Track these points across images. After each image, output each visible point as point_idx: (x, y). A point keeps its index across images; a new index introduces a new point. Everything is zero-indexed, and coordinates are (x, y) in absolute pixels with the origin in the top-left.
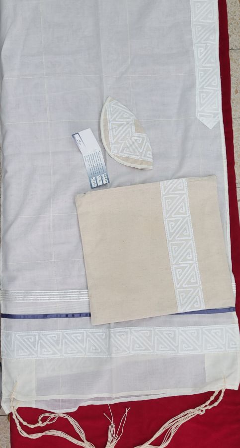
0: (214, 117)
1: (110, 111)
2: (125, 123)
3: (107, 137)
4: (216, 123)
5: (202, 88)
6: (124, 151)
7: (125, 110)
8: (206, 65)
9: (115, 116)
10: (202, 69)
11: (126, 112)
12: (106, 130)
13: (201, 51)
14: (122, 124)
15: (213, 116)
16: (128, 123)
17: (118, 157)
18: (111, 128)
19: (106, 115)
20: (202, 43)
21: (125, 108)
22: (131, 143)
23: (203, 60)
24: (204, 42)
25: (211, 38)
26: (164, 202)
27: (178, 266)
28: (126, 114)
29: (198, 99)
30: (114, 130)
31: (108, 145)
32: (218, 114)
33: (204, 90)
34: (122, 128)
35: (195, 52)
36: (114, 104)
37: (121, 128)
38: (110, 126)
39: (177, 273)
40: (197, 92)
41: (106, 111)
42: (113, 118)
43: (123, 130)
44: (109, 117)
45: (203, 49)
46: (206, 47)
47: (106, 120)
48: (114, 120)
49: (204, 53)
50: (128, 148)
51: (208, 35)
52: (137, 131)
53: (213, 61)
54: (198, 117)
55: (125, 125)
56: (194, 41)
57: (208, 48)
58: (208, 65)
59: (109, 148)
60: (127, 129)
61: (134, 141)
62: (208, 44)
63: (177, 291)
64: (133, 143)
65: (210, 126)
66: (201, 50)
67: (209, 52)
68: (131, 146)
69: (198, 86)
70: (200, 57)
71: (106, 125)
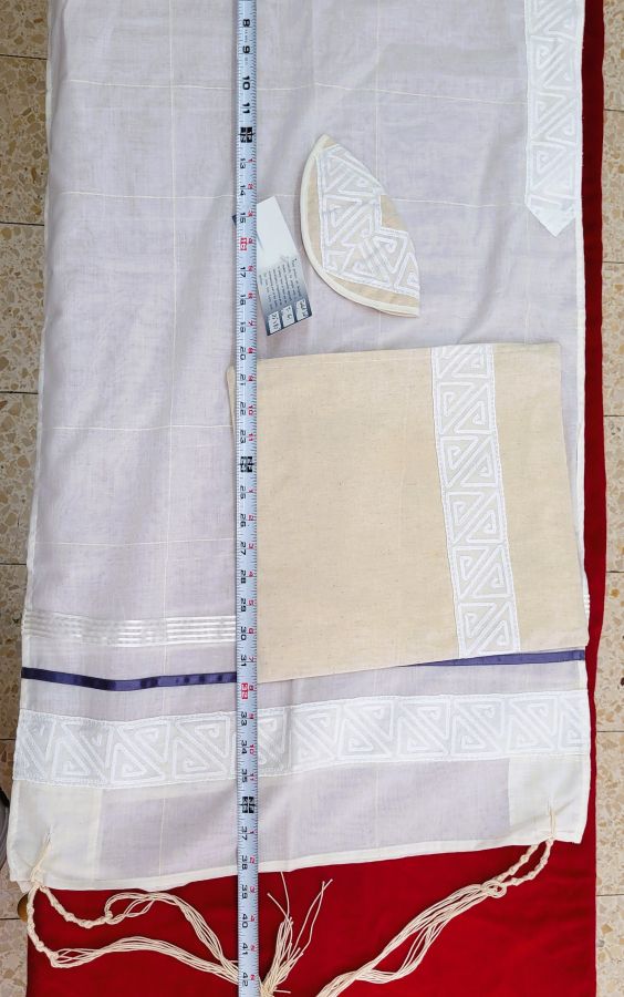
0: (564, 209)
1: (325, 168)
2: (359, 201)
3: (314, 229)
4: (567, 223)
5: (542, 139)
6: (354, 269)
7: (359, 170)
8: (552, 87)
9: (337, 181)
10: (541, 94)
11: (363, 176)
12: (313, 212)
13: (544, 54)
14: (353, 203)
15: (560, 204)
16: (364, 203)
17: (339, 281)
18: (325, 210)
19: (314, 176)
20: (545, 36)
21: (358, 166)
22: (371, 251)
23: (545, 74)
24: (550, 33)
25: (566, 26)
26: (439, 398)
27: (464, 549)
28: (361, 179)
29: (530, 163)
30: (333, 215)
31: (317, 250)
32: (572, 202)
33: (546, 145)
34: (353, 213)
35: (530, 53)
36: (334, 154)
37: (349, 211)
38: (323, 204)
39: (462, 564)
40: (529, 146)
41: (315, 167)
42: (332, 185)
43: (355, 217)
44: (321, 182)
45: (547, 50)
46: (556, 44)
47: (314, 189)
48: (334, 191)
49: (549, 60)
50: (363, 261)
51: (561, 17)
52: (386, 223)
53: (568, 79)
54: (529, 206)
55: (360, 206)
56: (529, 28)
57: (559, 49)
58: (558, 88)
59: (319, 258)
60: (362, 215)
61: (378, 246)
62: (560, 40)
63: (459, 609)
64: (376, 250)
65: (554, 228)
66: (542, 51)
67: (561, 57)
68: (370, 256)
69: (532, 133)
70: (540, 67)
71: (313, 202)
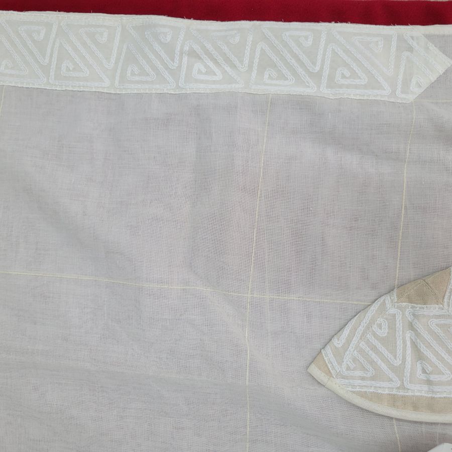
0: (410, 49)
1: (363, 379)
4: (432, 47)
5: (317, 76)
7: (361, 329)
8: (246, 61)
9: (383, 366)
10: (255, 72)
11: (369, 327)
13: (203, 70)
14: (414, 345)
15: (407, 54)
18: (425, 388)
19: (377, 397)
20: (180, 67)
21: (355, 329)
23: (228, 69)
24: (177, 58)
25: (169, 38)
28: (375, 328)
29: (354, 94)
30: (432, 378)
32: (401, 38)
33: (326, 72)
34: (429, 346)
35: (202, 88)
36: (340, 363)
38: (418, 390)
40: (326, 92)
41: (363, 395)
42: (391, 375)
44: (385, 388)
45: (198, 66)
46: (192, 54)
47: (394, 400)
48: (399, 371)
49: (211, 64)
51: (157, 47)
53: (237, 39)
54: (411, 98)
55: (418, 334)
56: (169, 88)
57: (196, 47)
58: (247, 52)
60: (431, 332)
62: (186, 48)
65: (439, 64)
66: (200, 72)
67: (209, 46)
69: (310, 90)
70: (219, 76)
